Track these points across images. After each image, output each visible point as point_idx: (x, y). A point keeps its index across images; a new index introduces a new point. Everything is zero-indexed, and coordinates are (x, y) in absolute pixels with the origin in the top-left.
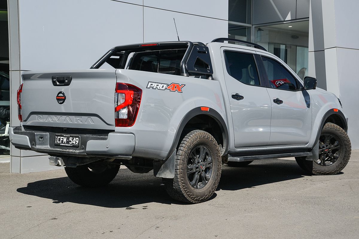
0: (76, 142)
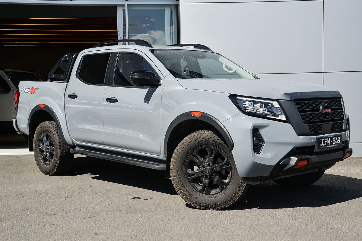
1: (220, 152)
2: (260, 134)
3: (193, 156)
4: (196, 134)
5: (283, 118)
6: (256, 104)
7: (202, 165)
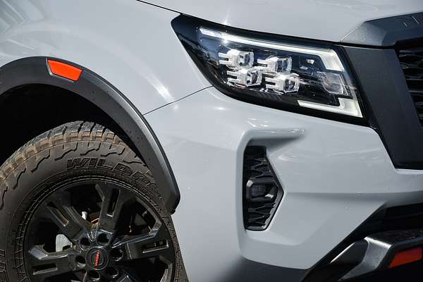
1: (139, 200)
2: (268, 166)
3: (51, 204)
4: (61, 137)
5: (354, 109)
6: (264, 58)
7: (81, 237)
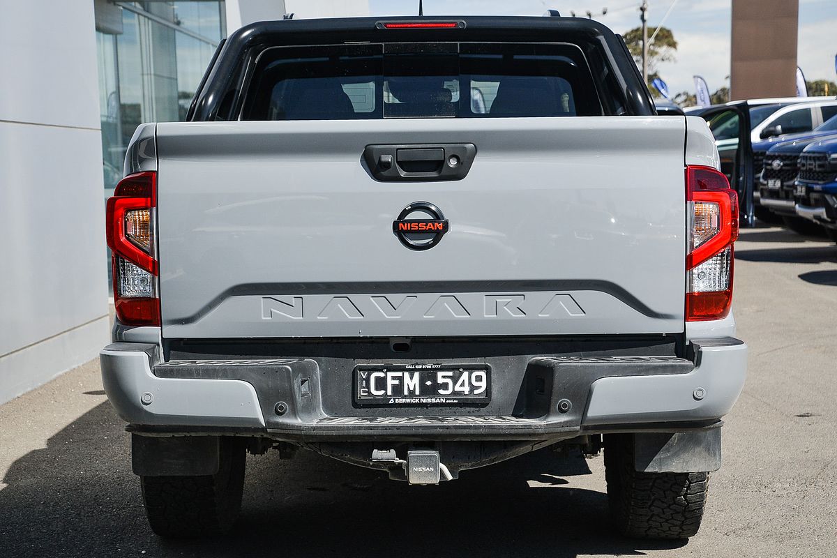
0: (473, 388)
